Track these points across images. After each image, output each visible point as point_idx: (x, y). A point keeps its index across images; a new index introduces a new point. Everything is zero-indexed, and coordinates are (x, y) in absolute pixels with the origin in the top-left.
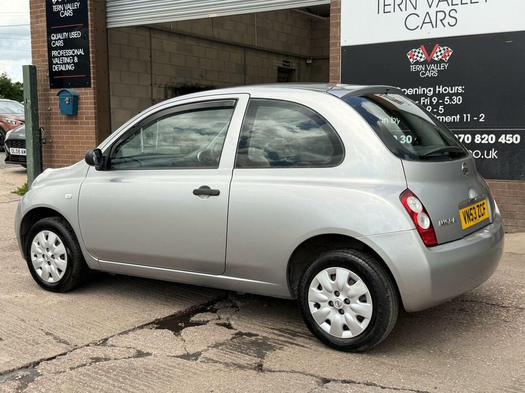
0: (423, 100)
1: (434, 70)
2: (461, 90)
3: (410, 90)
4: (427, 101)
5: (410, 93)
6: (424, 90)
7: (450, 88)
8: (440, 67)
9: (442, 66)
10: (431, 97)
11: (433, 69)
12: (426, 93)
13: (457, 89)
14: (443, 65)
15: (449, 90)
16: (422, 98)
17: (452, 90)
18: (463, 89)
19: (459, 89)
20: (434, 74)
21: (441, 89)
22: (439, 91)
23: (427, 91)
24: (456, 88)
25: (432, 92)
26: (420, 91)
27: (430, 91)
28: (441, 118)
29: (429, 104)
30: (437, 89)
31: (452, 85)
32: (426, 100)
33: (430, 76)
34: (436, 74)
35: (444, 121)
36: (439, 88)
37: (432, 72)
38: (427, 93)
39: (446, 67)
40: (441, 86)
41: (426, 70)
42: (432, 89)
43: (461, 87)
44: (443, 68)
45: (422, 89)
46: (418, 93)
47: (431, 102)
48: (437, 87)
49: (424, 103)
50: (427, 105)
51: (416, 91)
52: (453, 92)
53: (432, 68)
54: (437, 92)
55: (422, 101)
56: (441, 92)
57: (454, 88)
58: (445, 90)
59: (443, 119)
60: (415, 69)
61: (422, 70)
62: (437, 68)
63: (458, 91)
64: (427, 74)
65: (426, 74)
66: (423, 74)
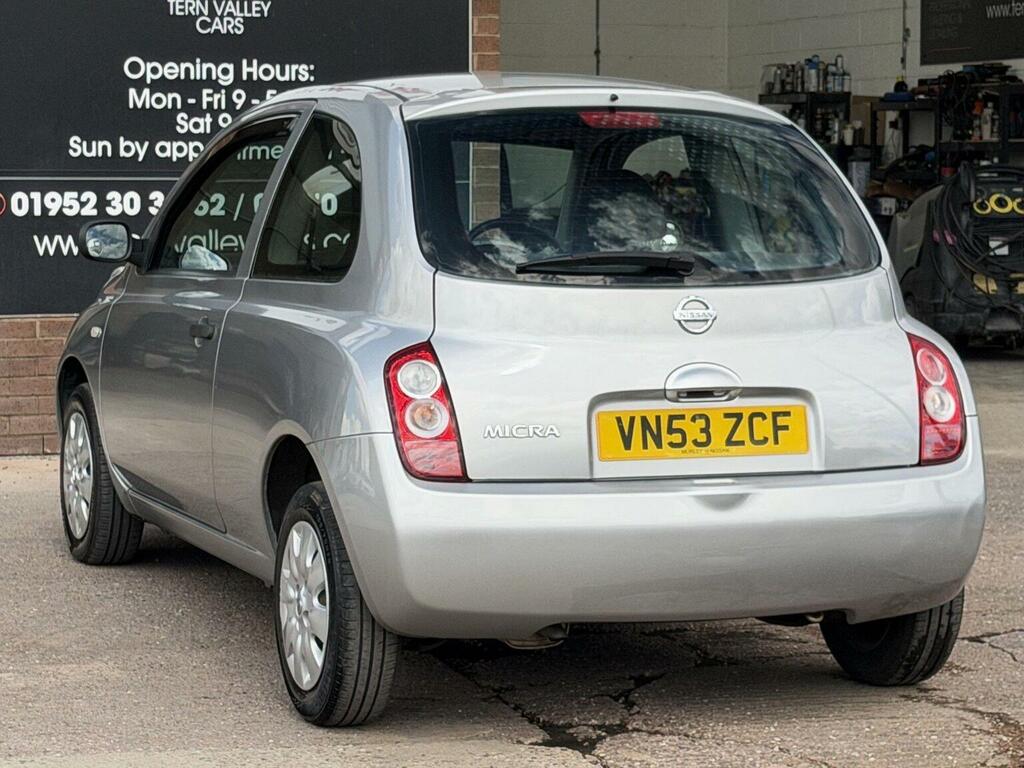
0: (208, 95)
1: (234, 18)
2: (307, 75)
3: (171, 68)
4: (219, 100)
5: (171, 74)
6: (209, 71)
7: (278, 67)
8: (250, 11)
9: (254, 9)
10: (229, 89)
11: (230, 14)
12: (214, 77)
13: (297, 72)
14: (257, 6)
15: (275, 71)
16: (205, 92)
17: (283, 73)
18: (309, 71)
19: (301, 71)
20: (235, 27)
21: (254, 69)
22: (250, 75)
23: (216, 72)
24: (294, 67)
25: (231, 77)
26: (199, 70)
27: (225, 72)
28: (259, 150)
29: (223, 107)
30: (245, 70)
31: (283, 60)
32: (217, 96)
33: (224, 31)
34: (239, 29)
35: (268, 157)
36: (250, 64)
37: (229, 23)
38: (218, 78)
39: (266, 9)
40: (255, 62)
41: (212, 14)
42: (231, 67)
43: (306, 67)
44: (257, 12)
45: (205, 66)
46: (192, 77)
47: (230, 103)
48: (245, 62)
49: (210, 104)
50: (220, 111)
51: (187, 70)
52: (286, 78)
53: (227, 10)
54: (245, 77)
55: (205, 100)
56: (255, 78)
57: (287, 67)
58: (267, 72)
59: (264, 152)
60: (183, 10)
61: (201, 14)
62: (242, 10)
63: (300, 77)
64: (217, 25)
65: (214, 27)
66: (204, 25)
